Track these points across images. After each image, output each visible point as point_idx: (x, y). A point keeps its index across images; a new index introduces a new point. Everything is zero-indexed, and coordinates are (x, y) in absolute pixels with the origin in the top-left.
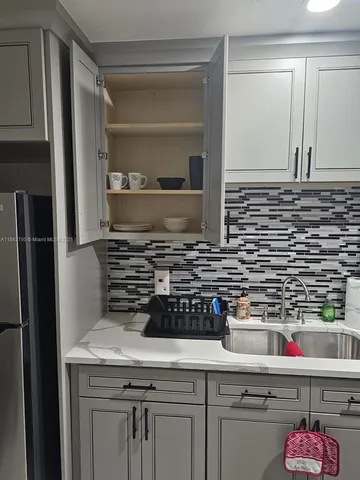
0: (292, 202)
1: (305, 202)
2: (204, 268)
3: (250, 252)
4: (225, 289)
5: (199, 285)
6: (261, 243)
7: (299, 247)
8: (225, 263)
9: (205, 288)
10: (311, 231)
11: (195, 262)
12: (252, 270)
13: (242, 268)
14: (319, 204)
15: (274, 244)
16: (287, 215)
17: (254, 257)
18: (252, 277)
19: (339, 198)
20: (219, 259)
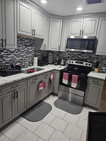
0: (24, 41)
1: (26, 41)
2: (6, 57)
3: (17, 52)
4: (11, 62)
5: (5, 62)
6: (19, 50)
7: (26, 51)
8: (11, 56)
9: (7, 63)
10: (28, 48)
11: (4, 56)
12: (17, 57)
13: (15, 57)
14: (28, 41)
15: (21, 50)
16: (24, 43)
17: (18, 54)
18: (17, 59)
19: (31, 41)
20: (10, 55)
